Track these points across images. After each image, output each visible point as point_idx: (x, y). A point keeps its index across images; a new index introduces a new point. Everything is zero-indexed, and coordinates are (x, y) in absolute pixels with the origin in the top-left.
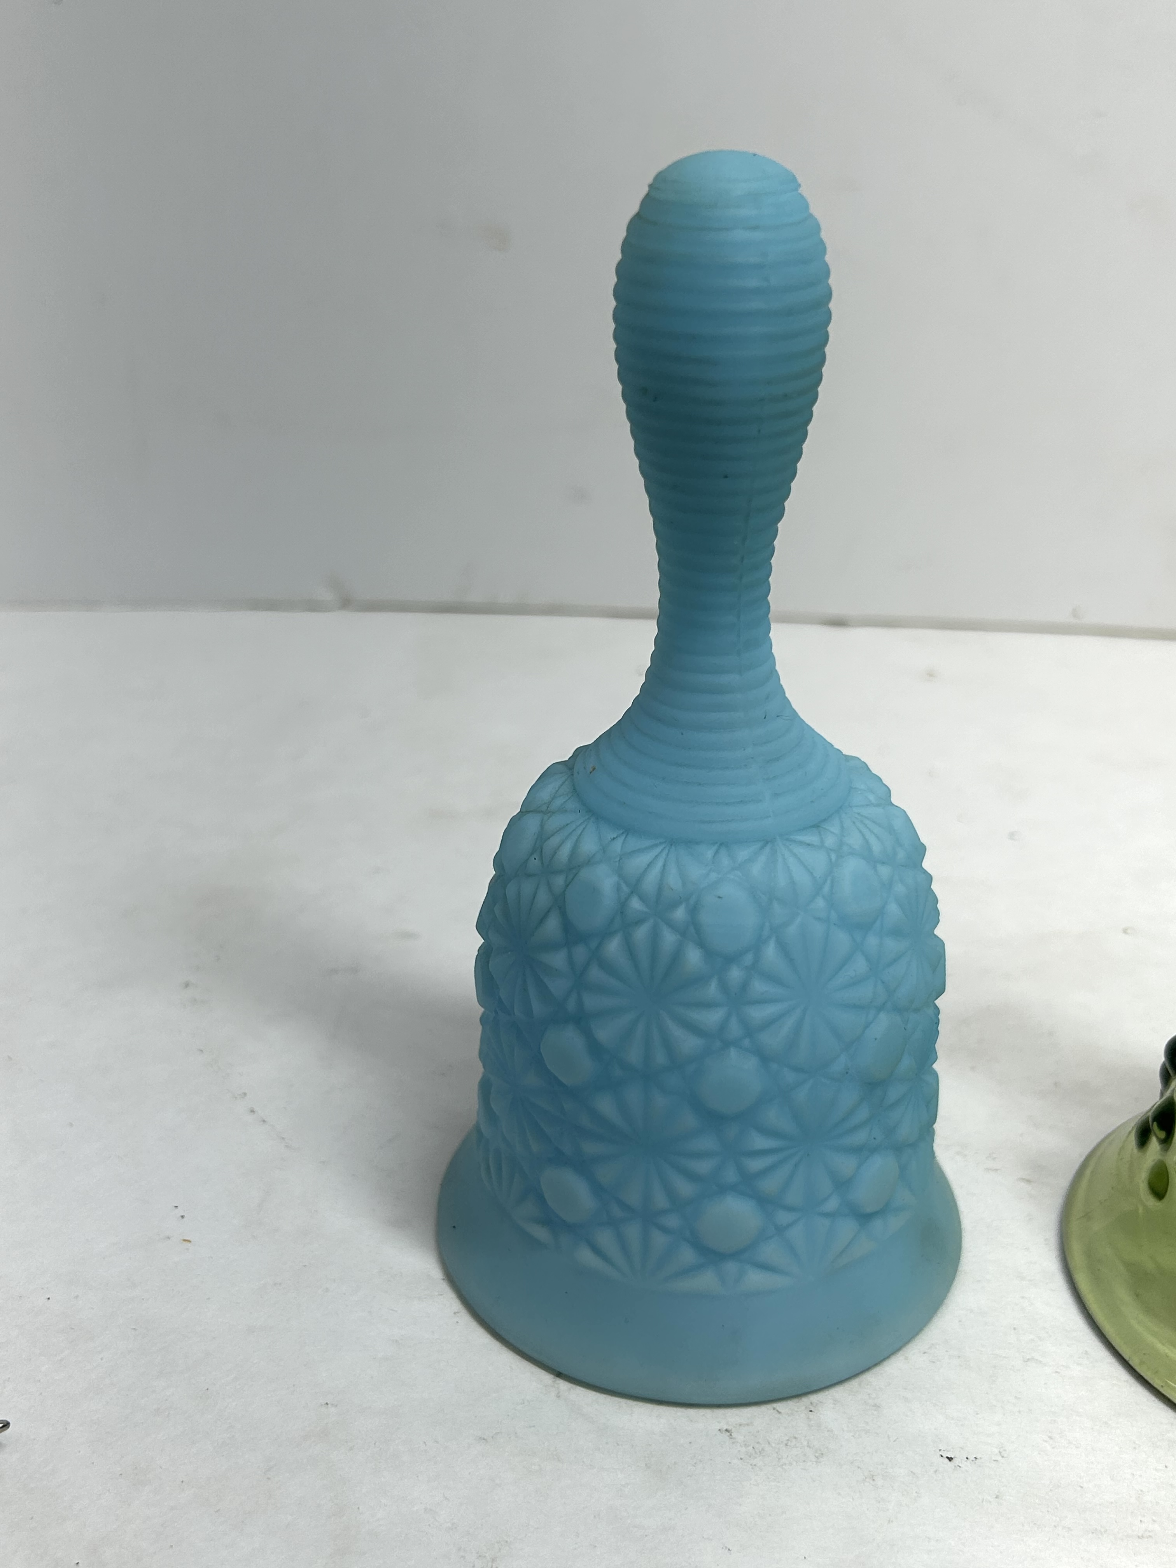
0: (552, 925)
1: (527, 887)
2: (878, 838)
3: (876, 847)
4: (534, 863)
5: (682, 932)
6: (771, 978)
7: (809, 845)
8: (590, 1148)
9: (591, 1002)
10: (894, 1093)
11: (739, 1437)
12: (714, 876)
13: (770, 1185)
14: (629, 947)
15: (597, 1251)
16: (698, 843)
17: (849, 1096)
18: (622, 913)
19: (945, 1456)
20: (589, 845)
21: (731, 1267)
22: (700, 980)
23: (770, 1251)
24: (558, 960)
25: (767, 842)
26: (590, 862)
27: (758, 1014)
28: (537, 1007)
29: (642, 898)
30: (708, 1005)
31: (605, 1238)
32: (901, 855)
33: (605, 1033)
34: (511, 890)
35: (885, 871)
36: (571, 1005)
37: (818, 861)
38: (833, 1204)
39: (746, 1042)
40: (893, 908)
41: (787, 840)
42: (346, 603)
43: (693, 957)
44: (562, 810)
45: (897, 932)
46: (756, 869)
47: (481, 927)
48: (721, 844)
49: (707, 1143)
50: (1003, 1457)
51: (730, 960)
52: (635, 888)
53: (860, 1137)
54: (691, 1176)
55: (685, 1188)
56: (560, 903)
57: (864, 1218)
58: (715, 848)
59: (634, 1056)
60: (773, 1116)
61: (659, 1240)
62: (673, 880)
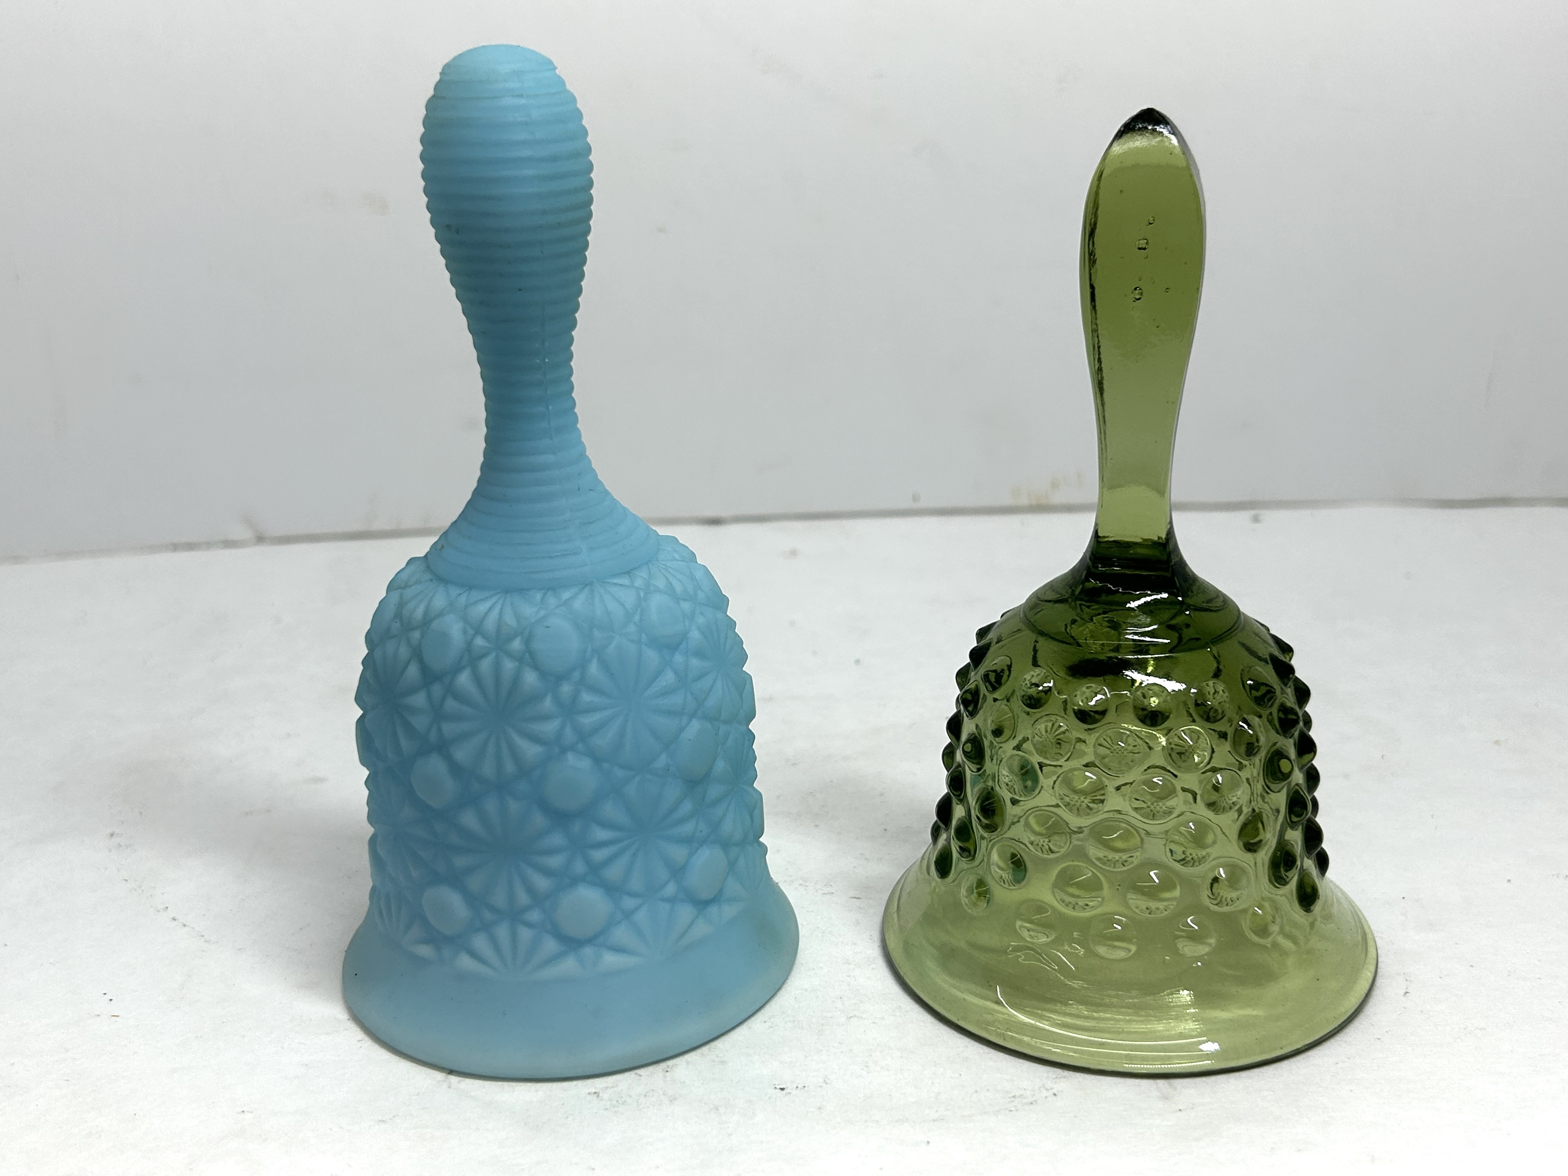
0: (413, 671)
1: (390, 647)
2: (681, 582)
3: (678, 588)
4: (396, 626)
5: (520, 660)
6: (594, 689)
7: (621, 585)
8: (460, 862)
9: (449, 729)
10: (714, 791)
11: (606, 1096)
12: (542, 613)
13: (614, 872)
14: (477, 679)
15: (474, 955)
16: (529, 589)
17: (673, 791)
18: (469, 650)
19: (778, 1087)
20: (439, 601)
21: (588, 951)
22: (536, 697)
23: (621, 934)
24: (419, 700)
25: (587, 585)
26: (440, 614)
27: (587, 720)
28: (406, 745)
29: (484, 637)
30: (547, 717)
31: (480, 942)
32: (701, 596)
33: (462, 754)
34: (378, 654)
35: (686, 606)
36: (433, 737)
37: (629, 598)
38: (670, 889)
39: (580, 746)
40: (695, 634)
41: (604, 582)
42: (261, 539)
43: (530, 678)
44: (418, 582)
45: (700, 654)
46: (578, 604)
47: (359, 699)
48: (548, 589)
49: (557, 839)
50: (827, 1083)
51: (560, 678)
52: (479, 630)
53: (688, 828)
54: (547, 872)
55: (542, 883)
56: (417, 654)
57: (701, 904)
58: (543, 591)
59: (488, 769)
60: (610, 810)
61: (525, 934)
62: (510, 619)
